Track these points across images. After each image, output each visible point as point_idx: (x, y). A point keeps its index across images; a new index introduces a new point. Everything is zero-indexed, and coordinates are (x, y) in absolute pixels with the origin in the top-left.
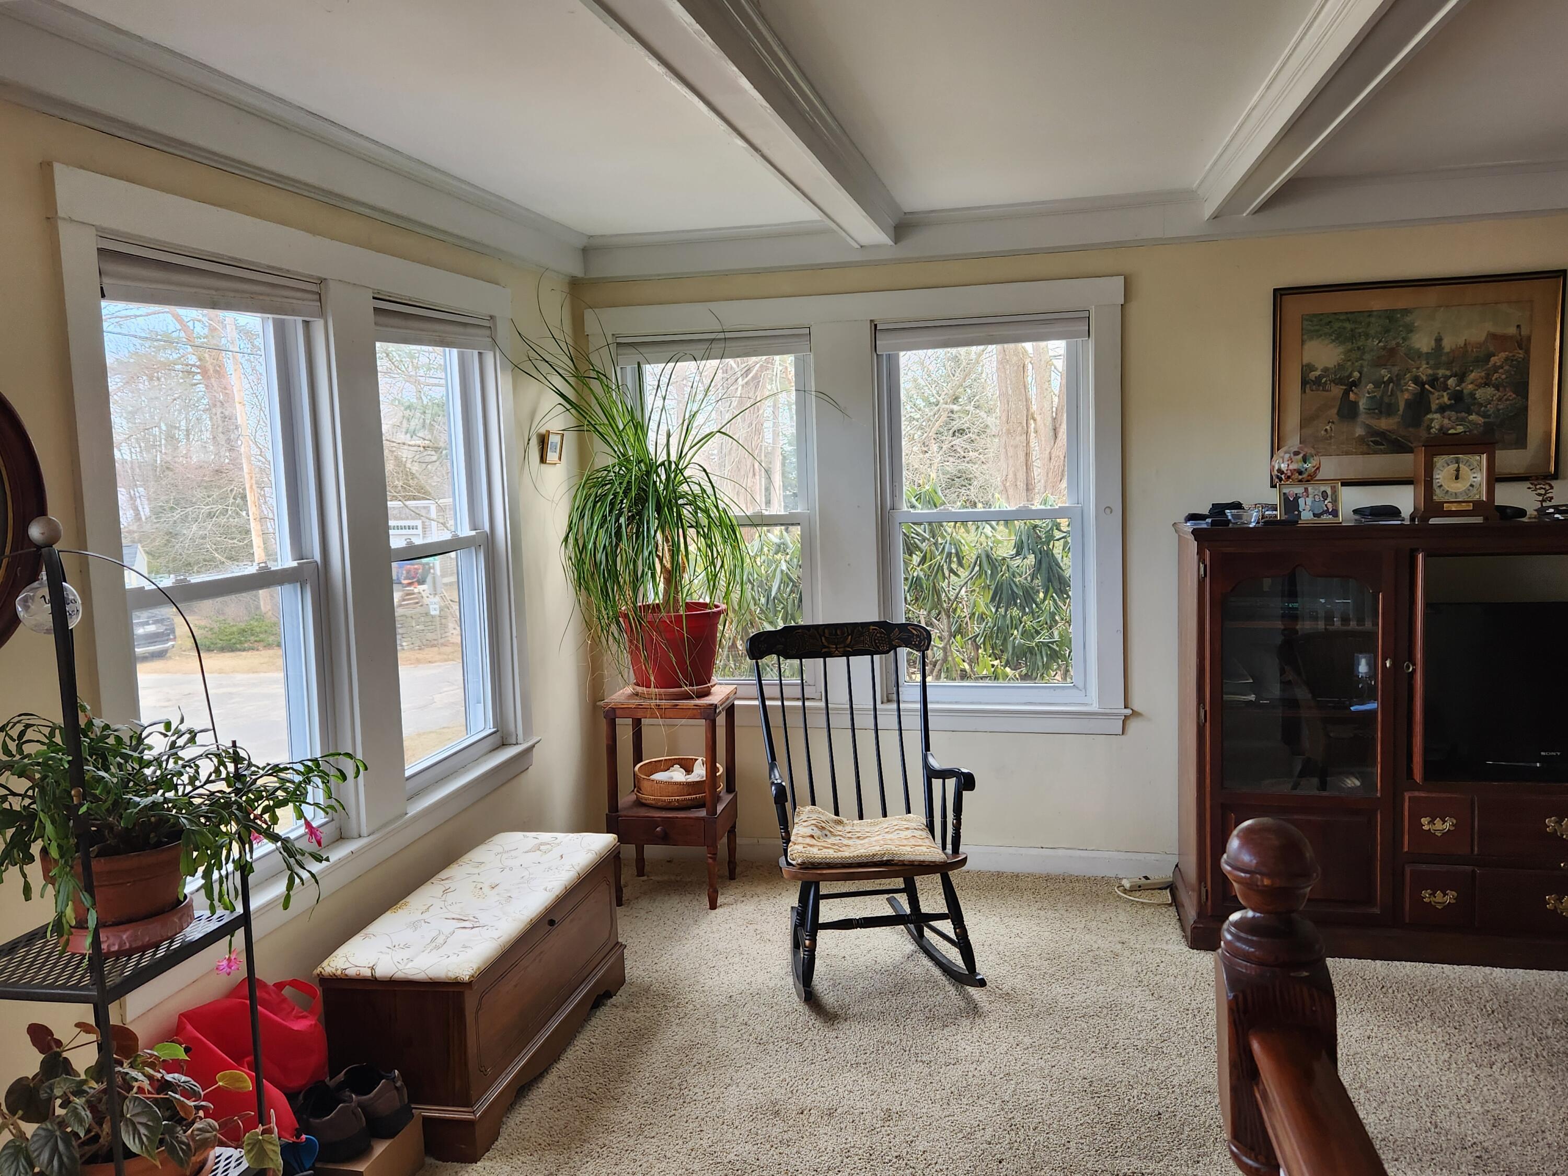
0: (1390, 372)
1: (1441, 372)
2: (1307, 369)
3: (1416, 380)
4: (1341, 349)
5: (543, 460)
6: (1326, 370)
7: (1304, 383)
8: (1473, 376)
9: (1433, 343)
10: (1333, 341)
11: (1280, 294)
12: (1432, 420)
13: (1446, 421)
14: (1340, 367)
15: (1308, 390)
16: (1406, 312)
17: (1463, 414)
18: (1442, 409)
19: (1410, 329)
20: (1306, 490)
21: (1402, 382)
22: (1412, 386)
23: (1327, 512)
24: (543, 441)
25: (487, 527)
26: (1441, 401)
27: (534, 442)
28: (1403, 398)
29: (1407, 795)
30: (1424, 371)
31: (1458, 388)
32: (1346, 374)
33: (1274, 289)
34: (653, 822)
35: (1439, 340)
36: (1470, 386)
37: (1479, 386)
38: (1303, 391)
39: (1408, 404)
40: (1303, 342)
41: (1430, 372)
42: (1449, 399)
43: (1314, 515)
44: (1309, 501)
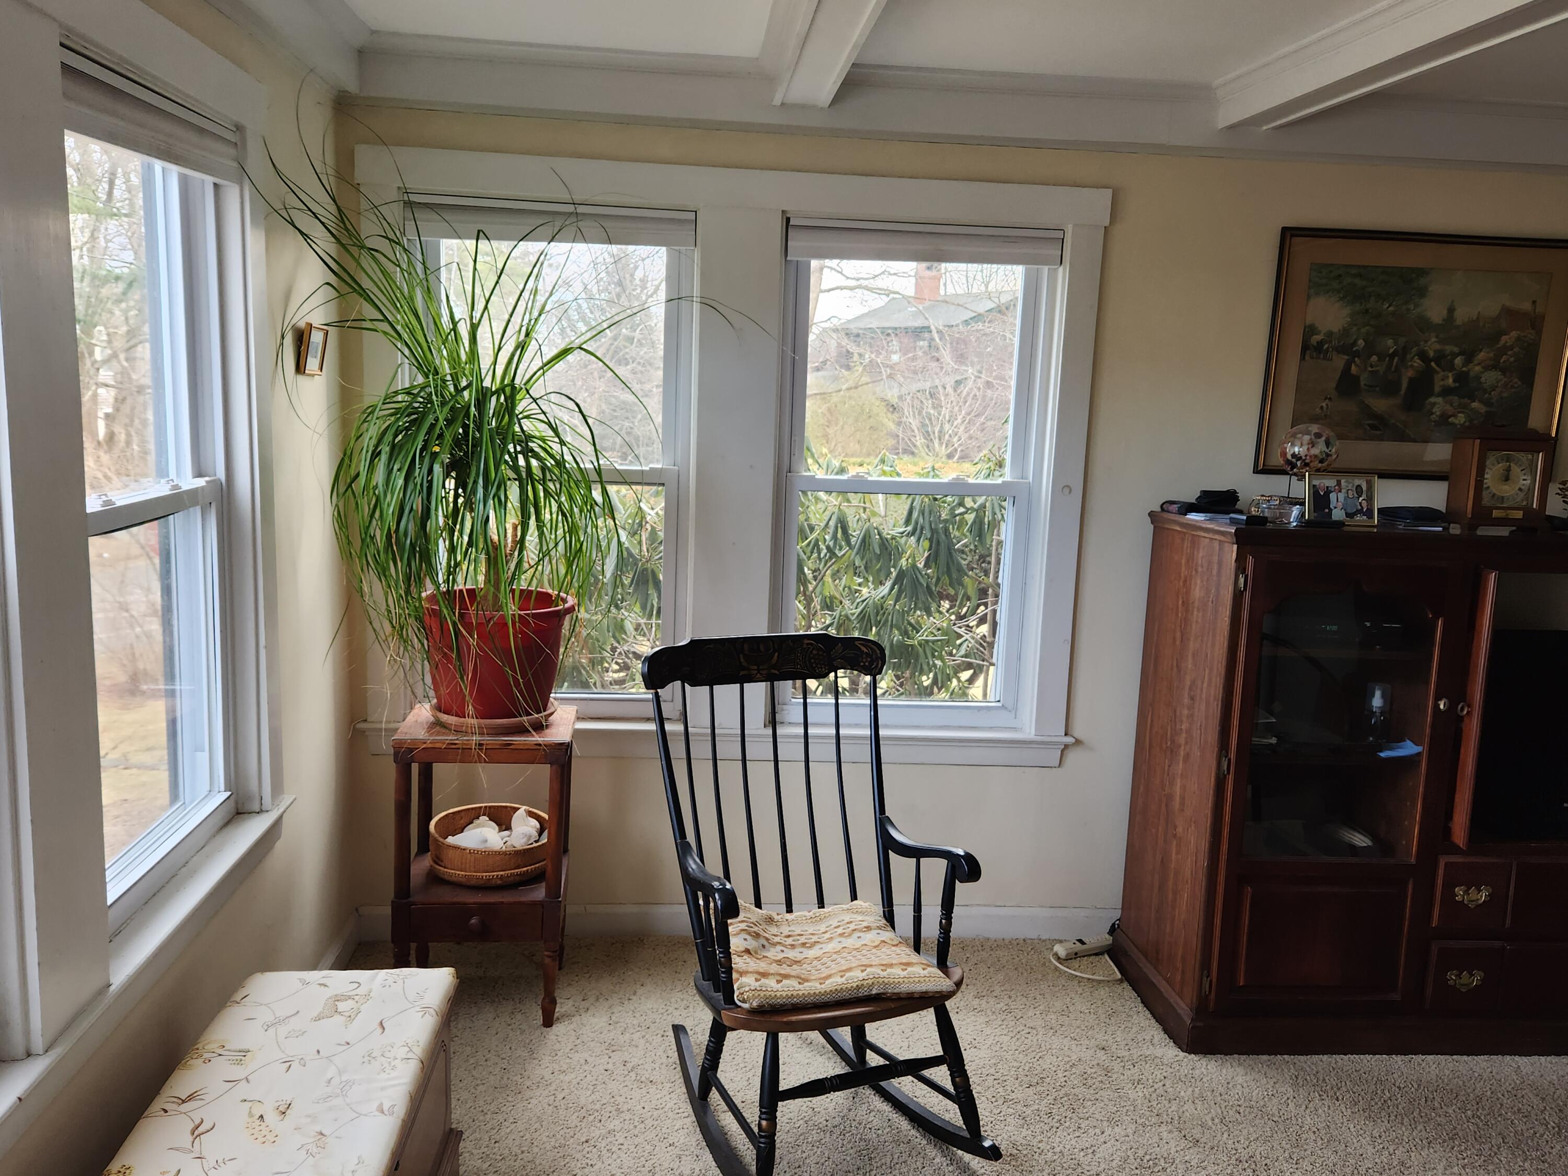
0: (1396, 343)
1: (1449, 348)
2: (1310, 330)
3: (1423, 356)
4: (1346, 311)
5: (300, 368)
6: (1330, 334)
7: (1305, 348)
8: (1482, 355)
9: (1445, 312)
10: (1341, 299)
11: (1289, 234)
12: (1434, 404)
13: (1448, 407)
14: (1345, 332)
15: (1307, 358)
16: (1421, 272)
17: (1466, 400)
18: (1446, 392)
19: (1422, 292)
20: (1339, 483)
21: (1408, 357)
22: (1417, 362)
23: (1360, 511)
24: (301, 338)
25: (221, 474)
26: (1445, 383)
27: (289, 341)
28: (1408, 374)
29: (1443, 861)
30: (1432, 346)
31: (1464, 369)
32: (1351, 341)
33: (1284, 230)
34: (465, 911)
35: (1451, 310)
36: (1477, 368)
37: (1487, 368)
38: (1303, 357)
39: (1411, 381)
40: (1309, 297)
41: (1438, 347)
42: (1454, 381)
43: (1347, 515)
44: (1341, 496)
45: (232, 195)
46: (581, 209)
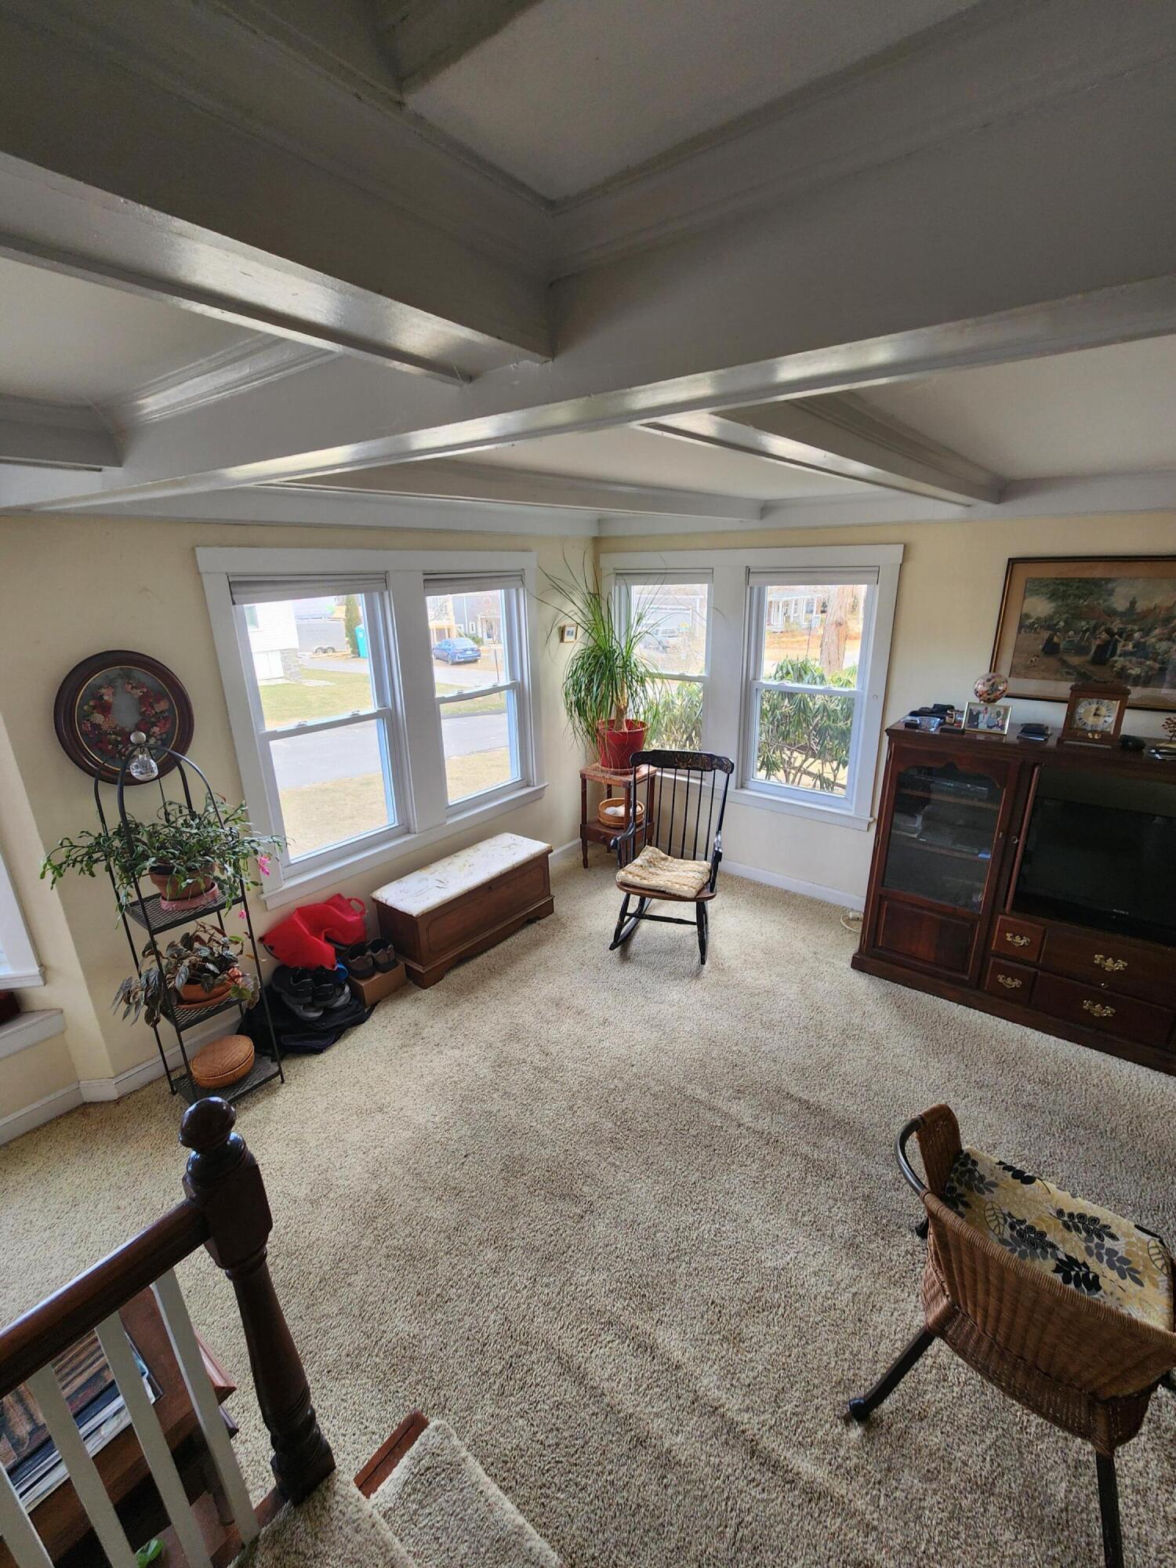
0: (1088, 623)
1: (1129, 627)
2: (1025, 617)
3: (1109, 631)
4: (1053, 605)
5: (562, 640)
6: (1038, 619)
7: (1021, 627)
8: (1157, 631)
9: (1128, 604)
10: (1049, 598)
11: (1012, 562)
12: (1116, 661)
13: (1127, 663)
14: (1051, 617)
15: (1022, 632)
16: (1109, 580)
17: (1143, 660)
18: (1124, 654)
19: (1111, 593)
20: (986, 709)
21: (1097, 632)
22: (1104, 636)
23: (997, 725)
24: (562, 631)
25: (519, 679)
26: (1126, 648)
27: (555, 631)
28: (1095, 644)
29: (1000, 918)
30: (1116, 625)
31: (1142, 640)
32: (1055, 622)
33: (1010, 559)
35: (1133, 603)
36: (1154, 640)
37: (1161, 640)
38: (1019, 632)
39: (1099, 646)
40: (1024, 598)
41: (1121, 626)
42: (1134, 647)
43: (988, 727)
44: (987, 716)
45: (521, 591)
46: (668, 571)
